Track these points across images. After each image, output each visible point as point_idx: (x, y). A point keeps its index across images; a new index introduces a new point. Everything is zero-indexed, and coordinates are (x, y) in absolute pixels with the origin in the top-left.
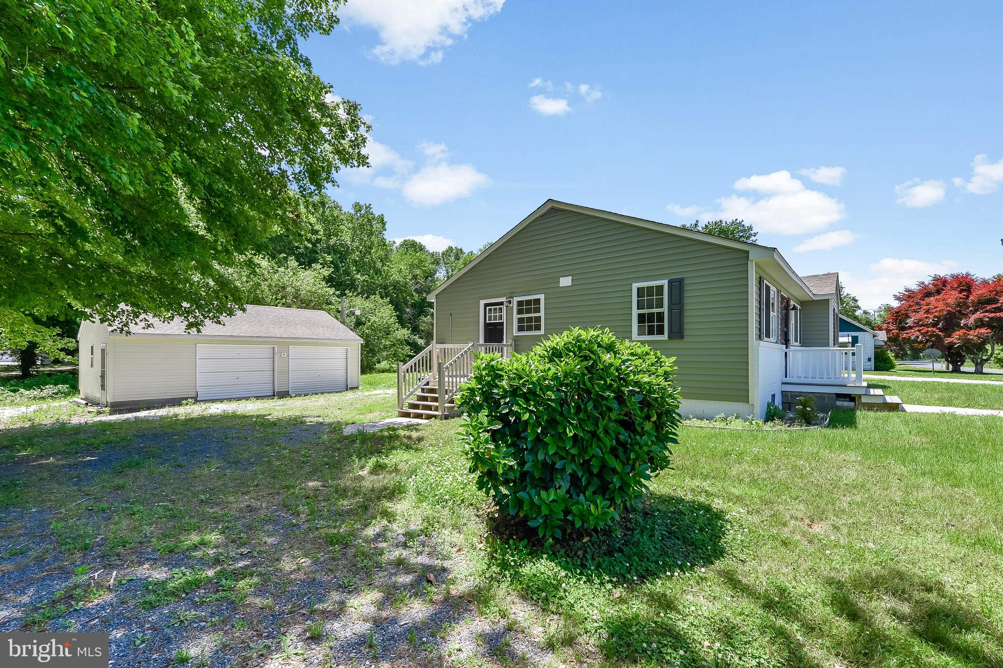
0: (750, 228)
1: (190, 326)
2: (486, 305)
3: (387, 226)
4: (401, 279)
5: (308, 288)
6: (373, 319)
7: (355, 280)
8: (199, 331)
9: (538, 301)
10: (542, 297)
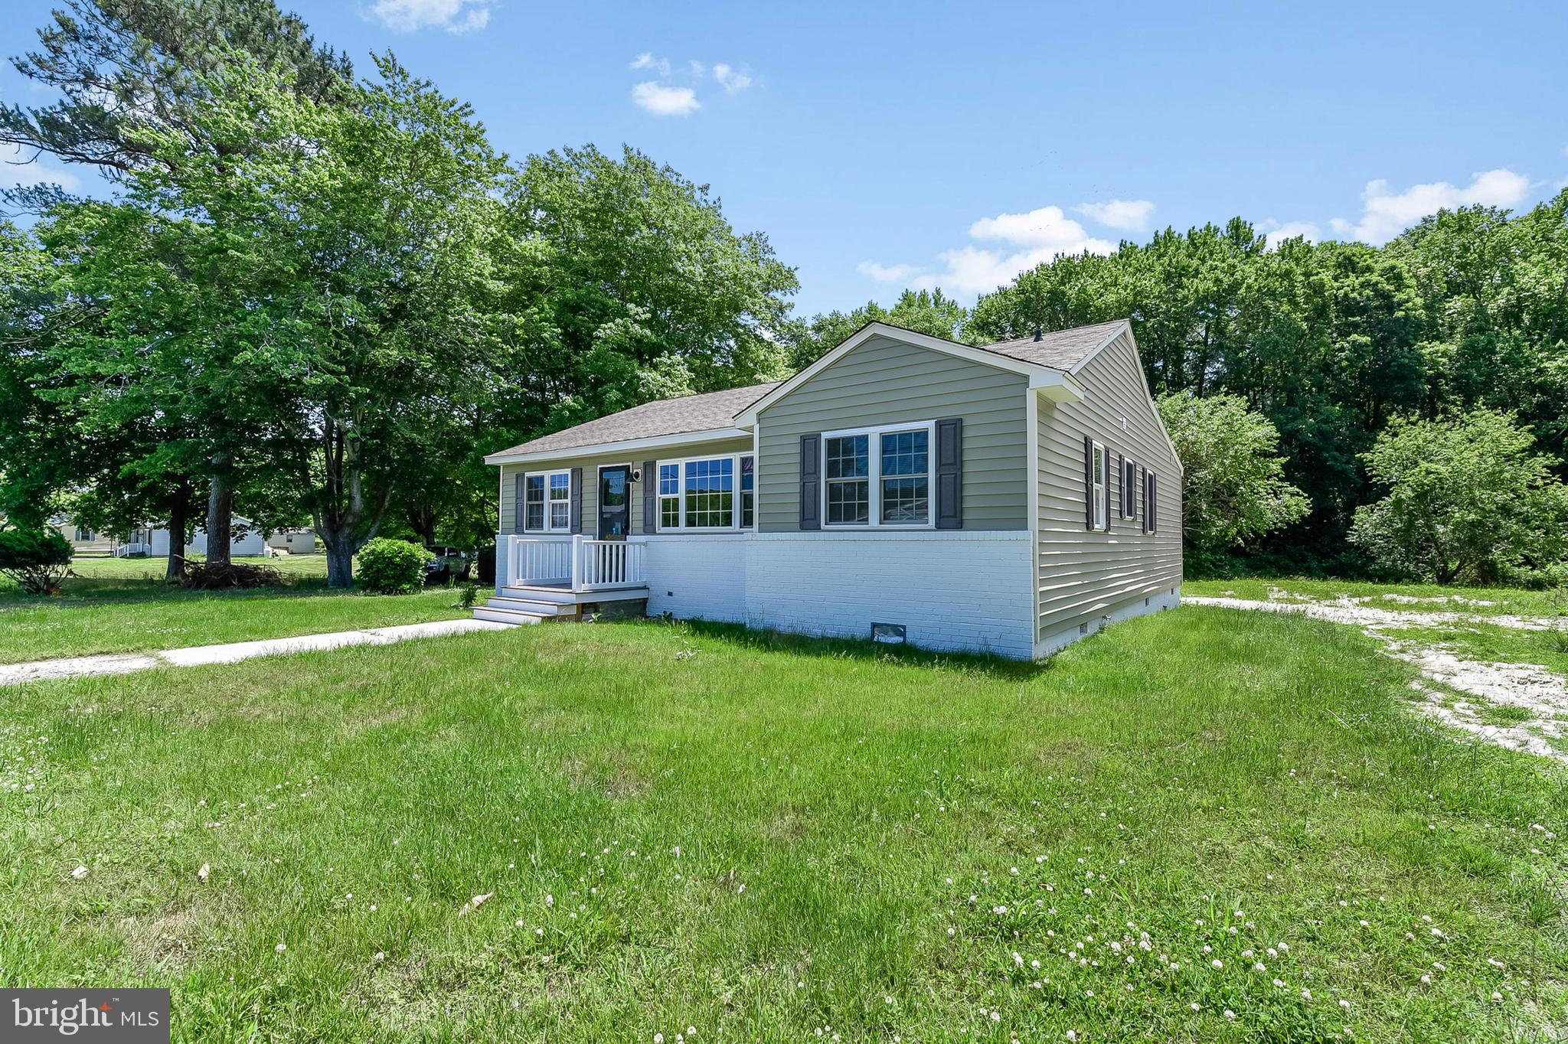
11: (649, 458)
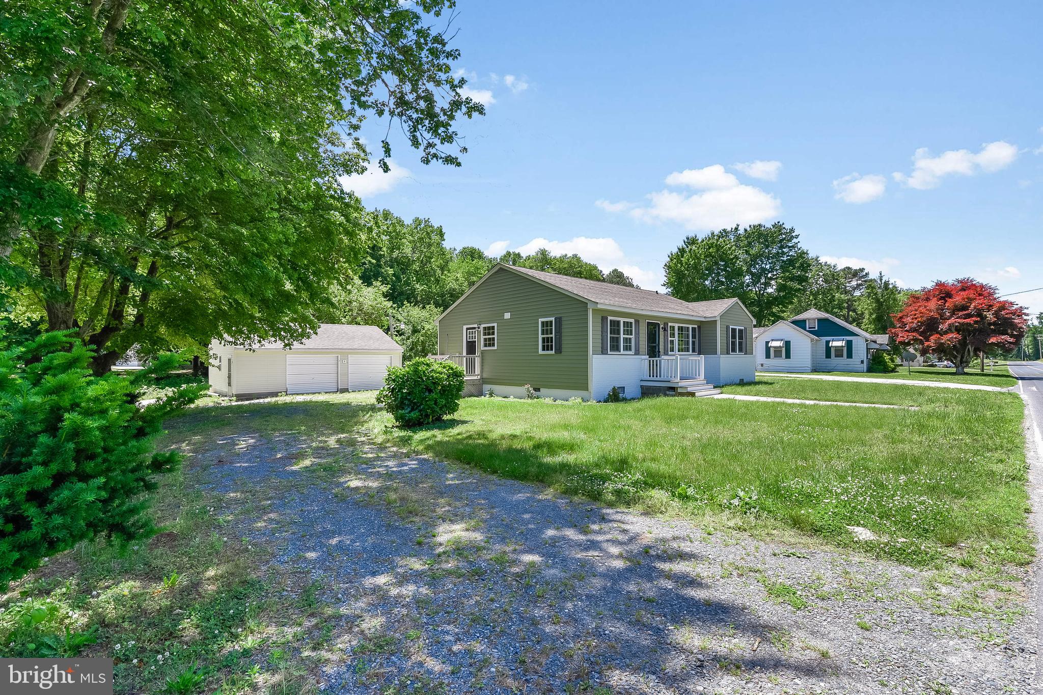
0: (792, 230)
1: (286, 345)
2: (467, 329)
3: (445, 237)
4: (457, 287)
5: (370, 303)
6: (427, 326)
7: (415, 289)
8: (290, 349)
9: (493, 327)
10: (495, 325)
11: (666, 321)
